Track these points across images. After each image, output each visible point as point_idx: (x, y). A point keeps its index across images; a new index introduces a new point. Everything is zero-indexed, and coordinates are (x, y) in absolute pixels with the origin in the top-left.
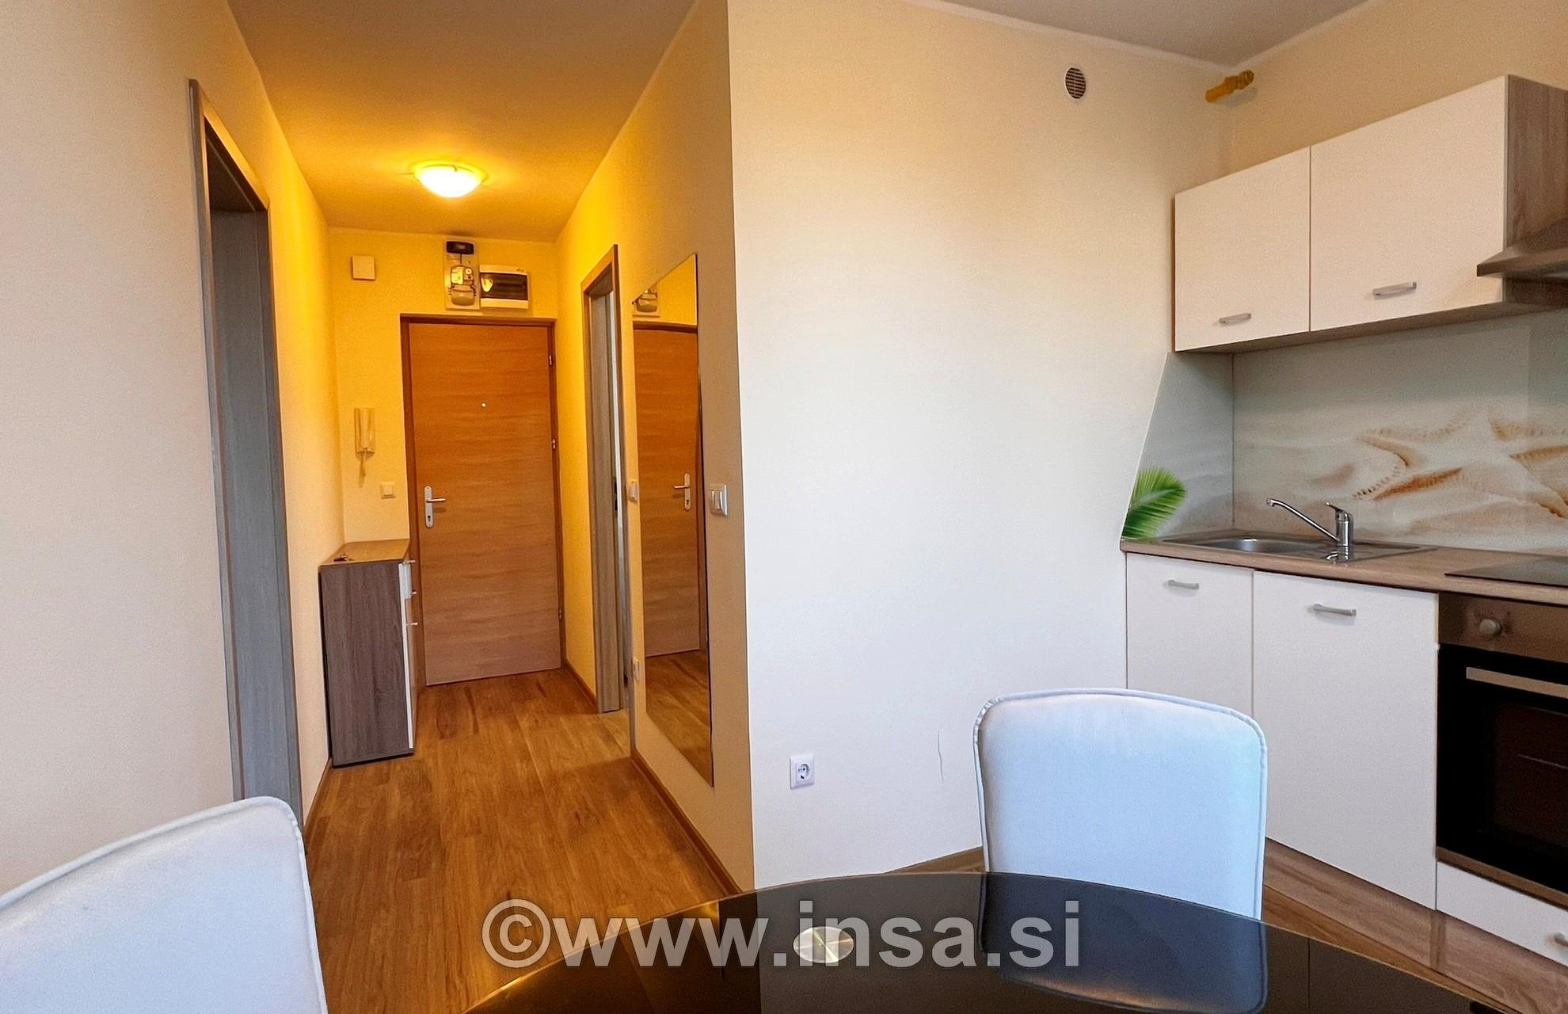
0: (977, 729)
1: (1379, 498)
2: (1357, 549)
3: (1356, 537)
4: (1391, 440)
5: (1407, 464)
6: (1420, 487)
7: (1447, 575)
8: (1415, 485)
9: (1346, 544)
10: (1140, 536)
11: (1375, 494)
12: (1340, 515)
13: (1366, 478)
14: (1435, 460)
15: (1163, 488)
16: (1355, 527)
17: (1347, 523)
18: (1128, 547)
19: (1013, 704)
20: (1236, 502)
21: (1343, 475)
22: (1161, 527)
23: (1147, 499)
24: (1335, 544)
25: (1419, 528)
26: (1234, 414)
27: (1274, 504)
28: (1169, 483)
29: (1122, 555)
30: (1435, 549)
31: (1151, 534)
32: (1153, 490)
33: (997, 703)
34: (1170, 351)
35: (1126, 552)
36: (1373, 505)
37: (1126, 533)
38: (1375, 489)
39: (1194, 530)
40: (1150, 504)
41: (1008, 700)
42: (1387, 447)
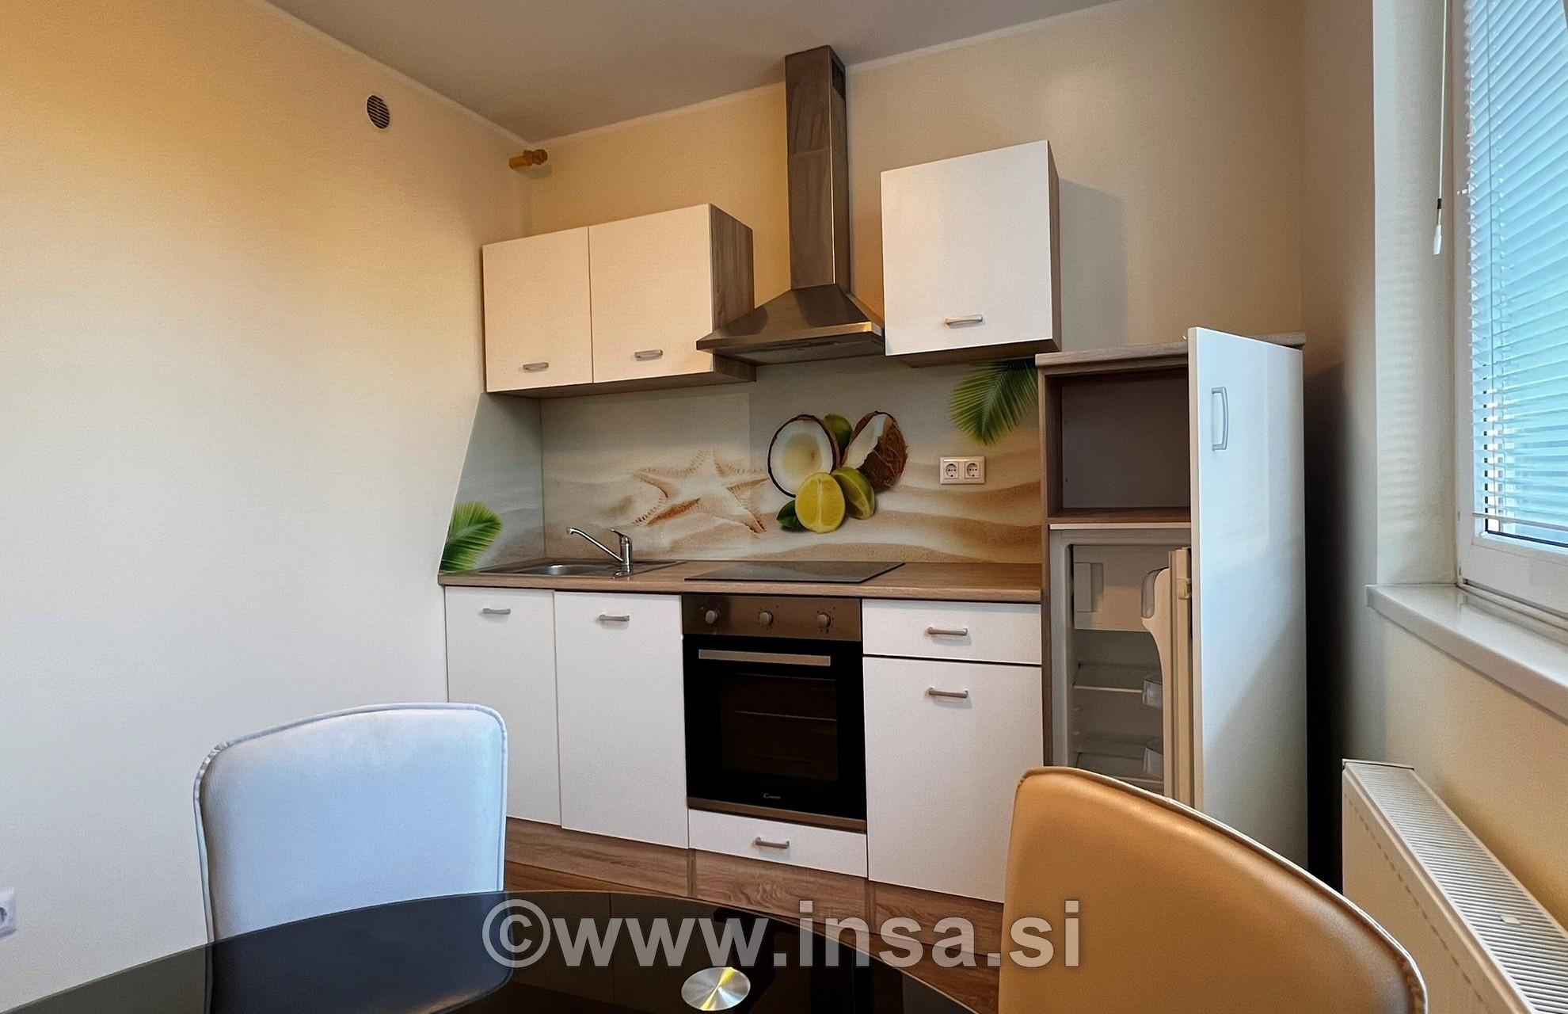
0: (199, 782)
1: (651, 523)
2: (635, 565)
3: (636, 558)
4: (654, 477)
5: (667, 496)
6: (675, 514)
7: (686, 580)
8: (672, 512)
9: (628, 564)
10: (457, 569)
11: (648, 520)
12: (623, 539)
13: (641, 508)
14: (685, 492)
15: (479, 521)
16: (633, 549)
17: (627, 545)
18: (447, 581)
19: (244, 745)
20: (546, 533)
21: (623, 507)
22: (479, 559)
23: (463, 532)
24: (619, 565)
25: (675, 547)
26: (542, 454)
27: (573, 532)
28: (486, 516)
29: (440, 589)
30: (685, 562)
31: (467, 567)
32: (469, 524)
33: (226, 748)
34: (482, 392)
35: (444, 586)
36: (645, 530)
37: (443, 566)
38: (647, 517)
39: (511, 560)
40: (467, 537)
41: (239, 742)
42: (655, 483)
